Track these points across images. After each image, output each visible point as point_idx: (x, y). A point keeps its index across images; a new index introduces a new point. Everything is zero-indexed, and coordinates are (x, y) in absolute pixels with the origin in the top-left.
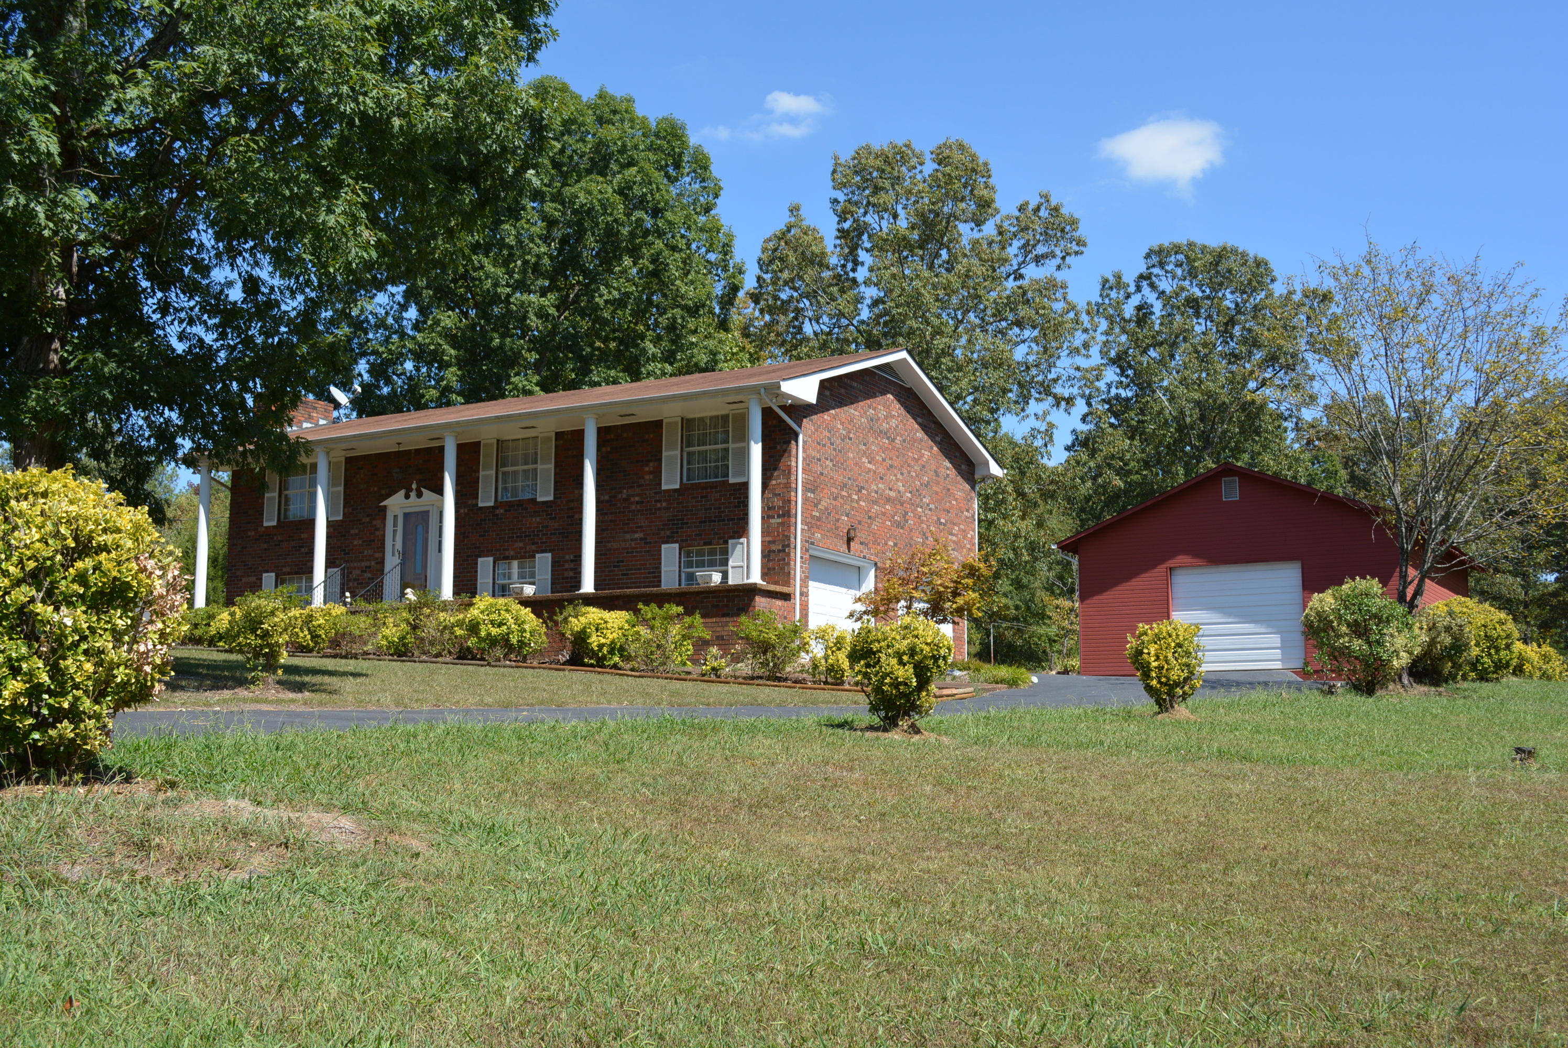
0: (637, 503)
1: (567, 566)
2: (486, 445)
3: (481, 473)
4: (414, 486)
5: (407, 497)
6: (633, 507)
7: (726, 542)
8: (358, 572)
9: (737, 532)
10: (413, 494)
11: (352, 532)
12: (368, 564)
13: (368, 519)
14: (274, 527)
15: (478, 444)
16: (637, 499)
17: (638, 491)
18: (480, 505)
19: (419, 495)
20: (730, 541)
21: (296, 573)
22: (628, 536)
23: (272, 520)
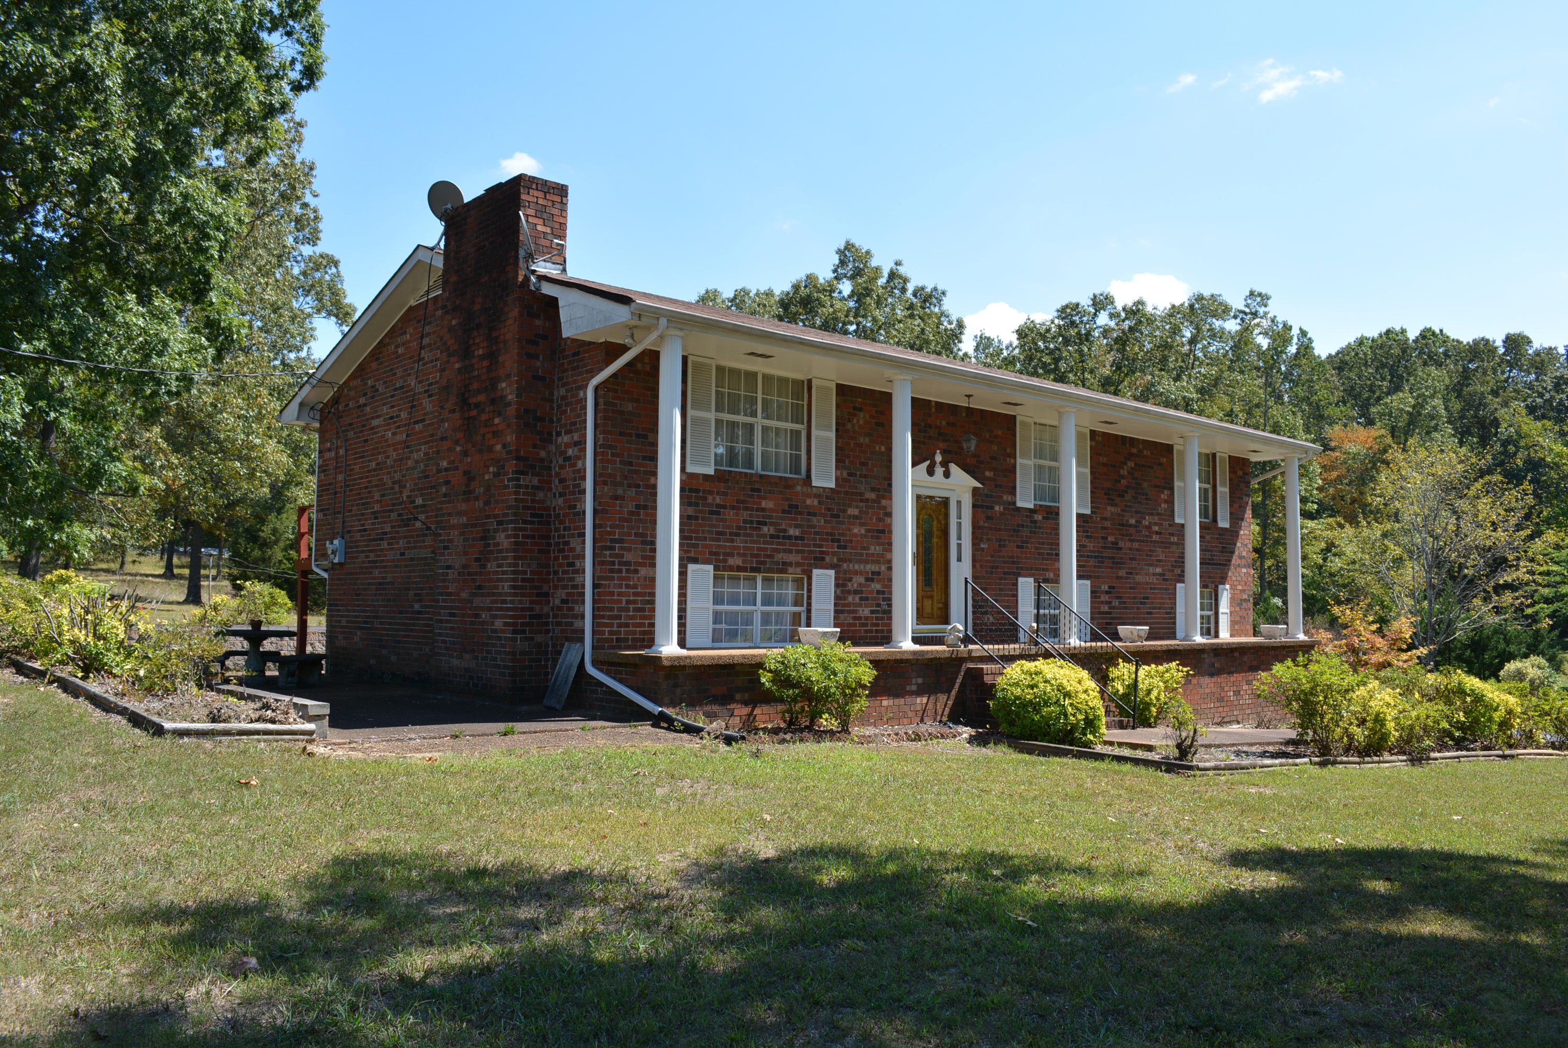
0: (1157, 533)
1: (1102, 599)
2: (1022, 423)
3: (1019, 461)
4: (938, 458)
5: (931, 472)
6: (1155, 538)
7: (1217, 587)
8: (862, 580)
9: (1222, 578)
10: (939, 470)
11: (851, 511)
12: (875, 568)
13: (872, 496)
14: (706, 477)
15: (1014, 418)
16: (1156, 528)
17: (1156, 519)
18: (1019, 504)
19: (947, 475)
20: (1221, 587)
21: (753, 570)
22: (1151, 569)
23: (706, 464)
